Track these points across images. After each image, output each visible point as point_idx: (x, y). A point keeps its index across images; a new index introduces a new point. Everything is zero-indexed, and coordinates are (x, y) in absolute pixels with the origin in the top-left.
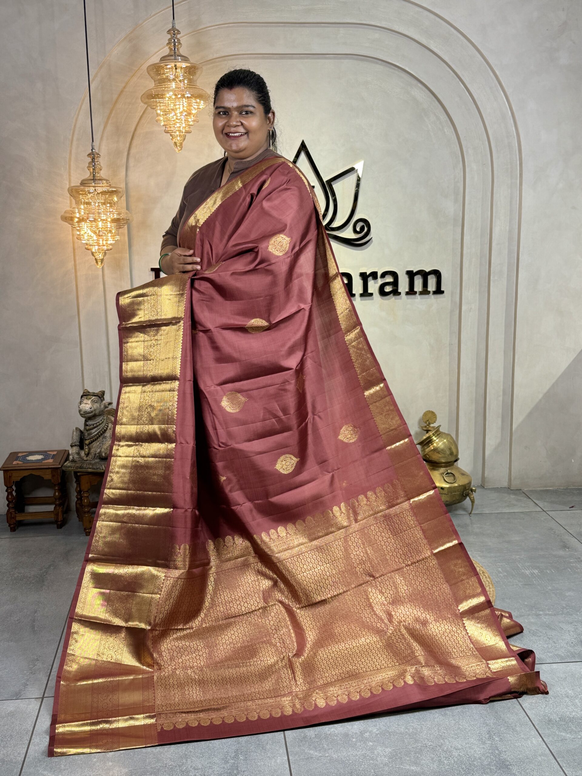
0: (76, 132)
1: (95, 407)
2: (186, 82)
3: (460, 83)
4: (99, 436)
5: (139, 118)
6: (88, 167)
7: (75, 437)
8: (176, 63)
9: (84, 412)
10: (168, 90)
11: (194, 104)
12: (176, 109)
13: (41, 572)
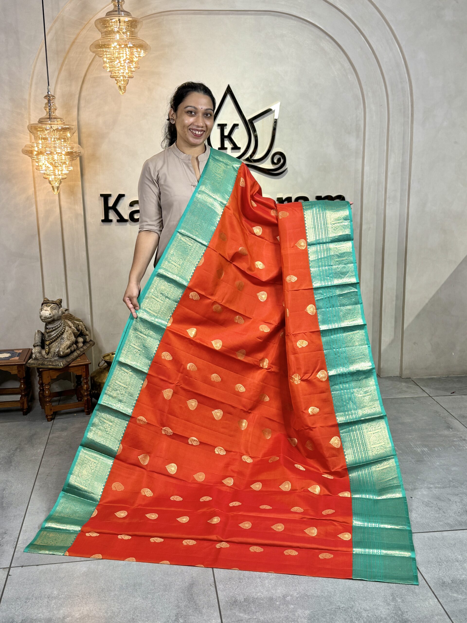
0: (35, 78)
1: (54, 313)
2: (128, 34)
3: (361, 36)
4: (58, 338)
5: (89, 65)
6: (45, 107)
7: (37, 339)
8: (119, 18)
9: (44, 318)
10: (112, 41)
11: (135, 53)
12: (120, 57)
13: (9, 454)
